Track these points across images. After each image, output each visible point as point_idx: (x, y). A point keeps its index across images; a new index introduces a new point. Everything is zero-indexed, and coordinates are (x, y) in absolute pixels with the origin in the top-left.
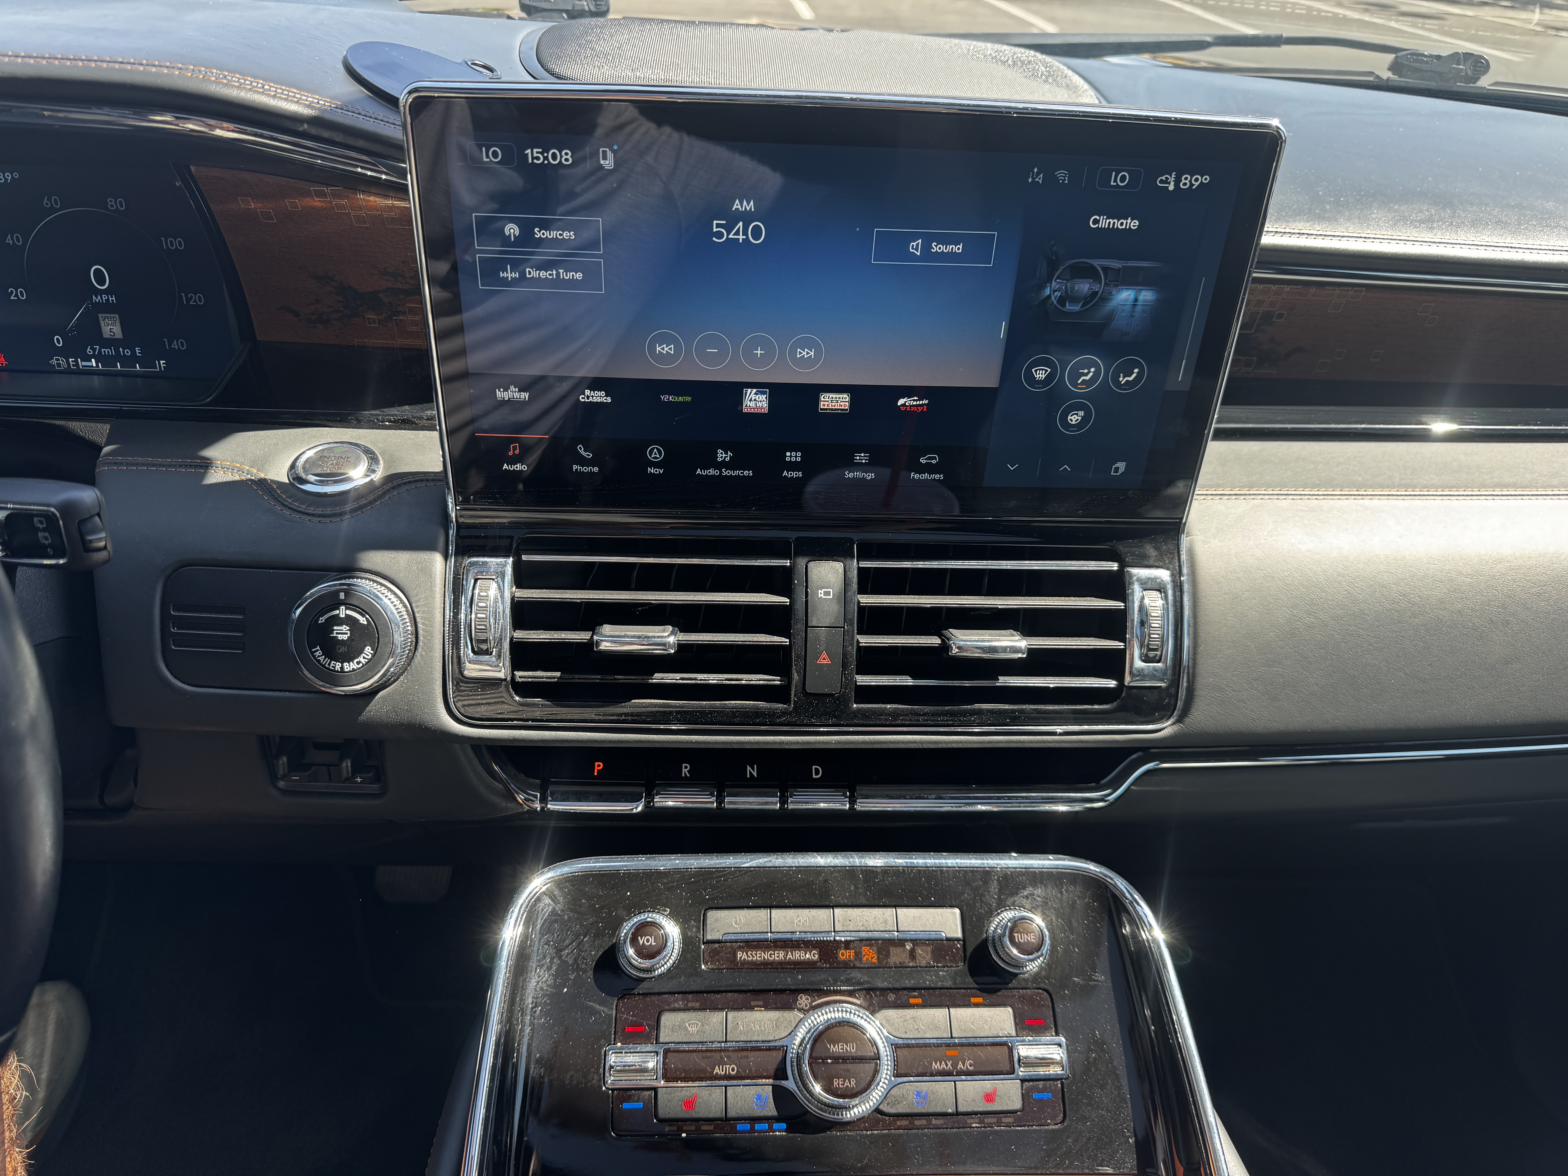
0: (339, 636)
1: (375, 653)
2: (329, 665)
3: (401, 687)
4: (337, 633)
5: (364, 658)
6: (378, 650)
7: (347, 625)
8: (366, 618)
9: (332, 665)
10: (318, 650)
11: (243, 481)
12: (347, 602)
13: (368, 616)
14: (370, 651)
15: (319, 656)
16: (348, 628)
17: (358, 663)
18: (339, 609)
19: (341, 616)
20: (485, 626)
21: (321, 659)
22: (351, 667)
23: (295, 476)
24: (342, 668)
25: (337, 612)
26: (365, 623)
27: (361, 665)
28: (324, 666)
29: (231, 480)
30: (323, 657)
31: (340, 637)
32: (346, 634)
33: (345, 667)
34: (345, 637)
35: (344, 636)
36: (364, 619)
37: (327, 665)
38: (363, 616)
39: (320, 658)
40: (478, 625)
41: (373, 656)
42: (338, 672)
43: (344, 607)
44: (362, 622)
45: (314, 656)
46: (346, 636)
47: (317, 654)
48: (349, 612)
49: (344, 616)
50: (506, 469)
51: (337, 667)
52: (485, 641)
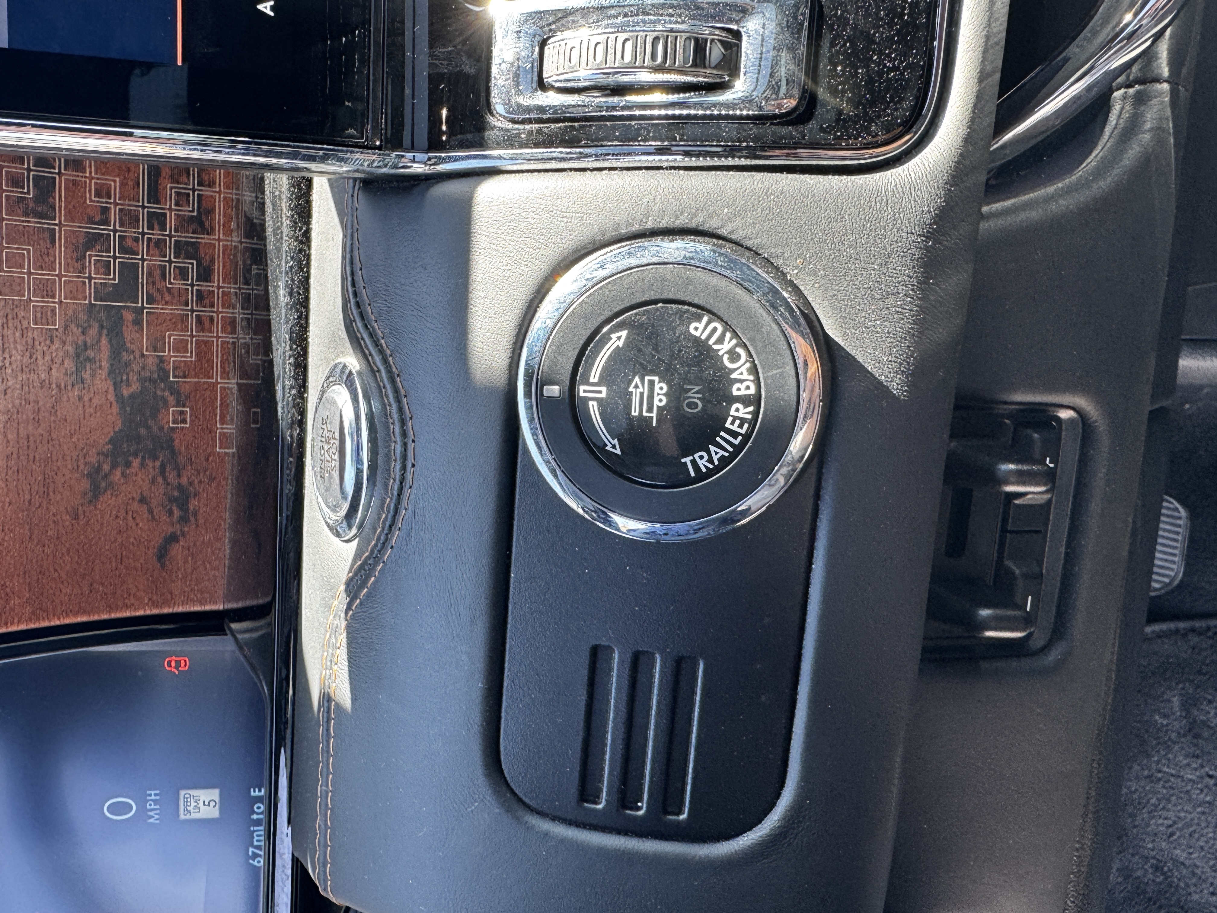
0: (656, 403)
1: (709, 312)
2: (734, 434)
3: (815, 274)
4: (650, 410)
5: (720, 340)
6: (701, 302)
7: (630, 382)
8: (611, 331)
9: (735, 428)
10: (694, 462)
11: (348, 627)
12: (566, 378)
13: (605, 329)
14: (701, 326)
15: (710, 460)
16: (637, 379)
17: (734, 356)
18: (586, 400)
19: (603, 395)
20: (656, 39)
21: (717, 454)
22: (746, 376)
23: (345, 524)
24: (745, 401)
25: (593, 408)
26: (624, 334)
27: (739, 350)
28: (738, 449)
29: (345, 650)
30: (712, 448)
31: (660, 400)
32: (651, 383)
33: (743, 392)
34: (661, 388)
35: (657, 390)
36: (614, 336)
37: (737, 442)
38: (606, 338)
39: (715, 458)
40: (654, 57)
41: (715, 315)
42: (756, 414)
43: (582, 388)
44: (621, 343)
45: (710, 473)
46: (657, 387)
47: (703, 464)
48: (595, 376)
49: (604, 389)
50: (273, 8)
51: (740, 414)
52: (700, 46)
